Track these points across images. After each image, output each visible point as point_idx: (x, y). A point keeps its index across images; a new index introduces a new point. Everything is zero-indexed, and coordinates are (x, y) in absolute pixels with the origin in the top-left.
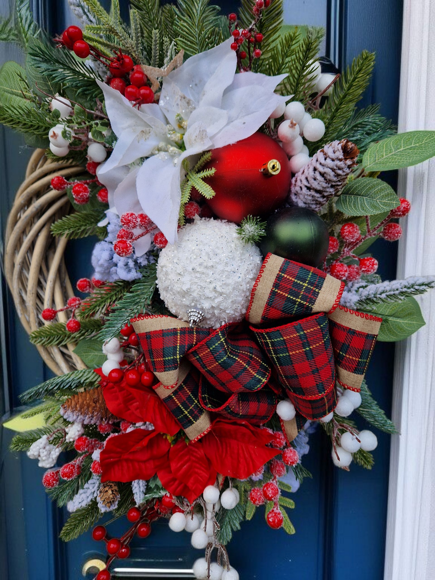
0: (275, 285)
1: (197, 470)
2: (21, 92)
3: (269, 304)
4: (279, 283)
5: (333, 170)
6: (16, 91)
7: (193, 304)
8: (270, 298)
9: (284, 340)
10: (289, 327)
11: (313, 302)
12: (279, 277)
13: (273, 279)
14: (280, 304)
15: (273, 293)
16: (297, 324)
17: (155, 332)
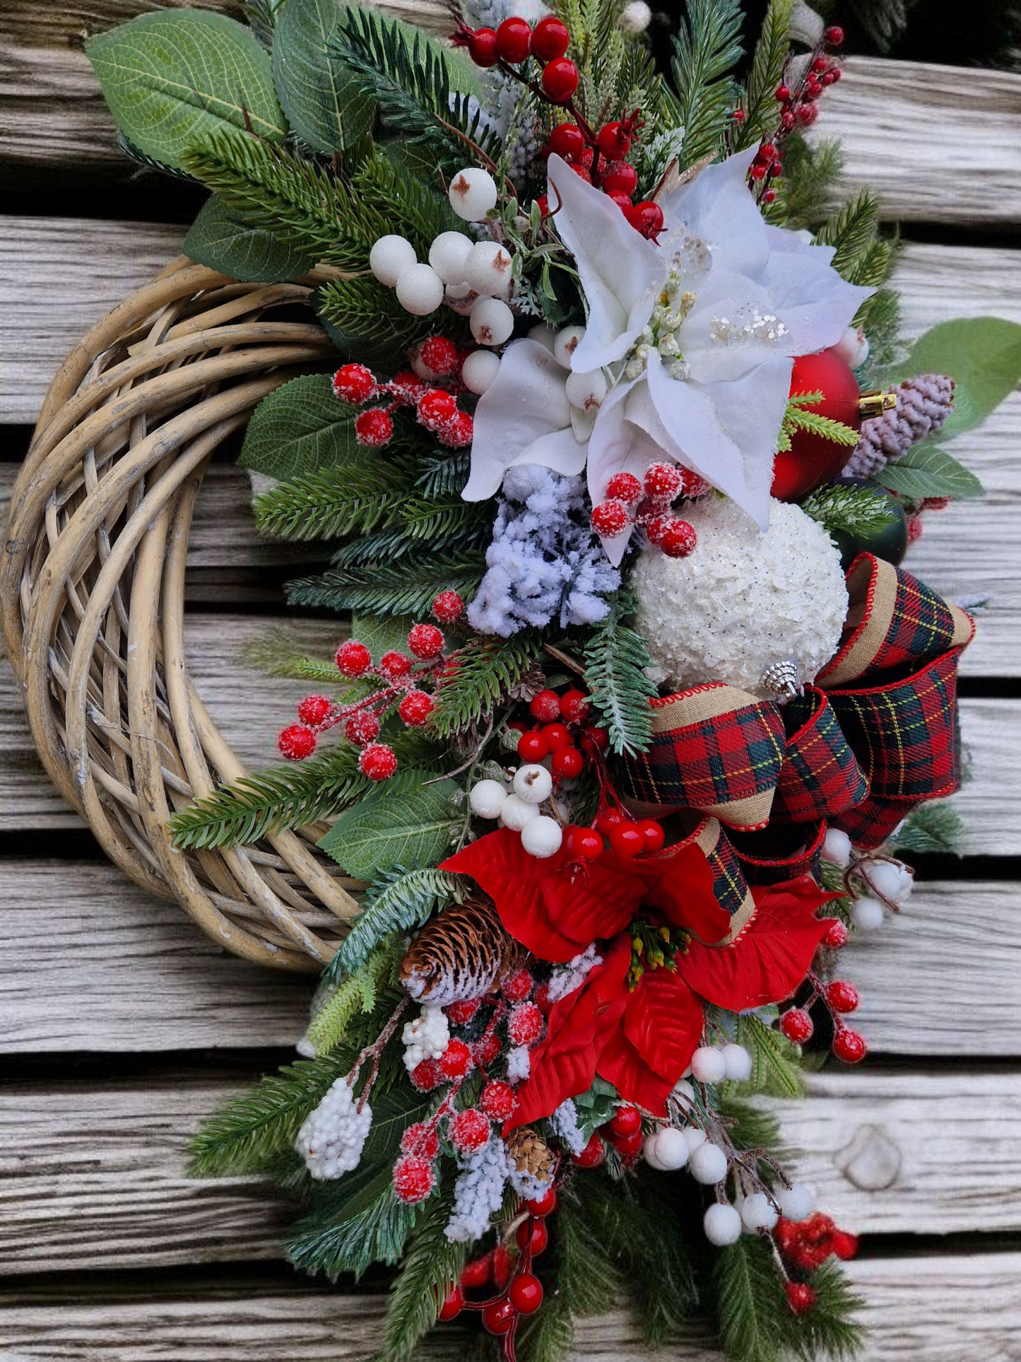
0: (899, 606)
1: (664, 1030)
2: (240, 110)
3: (889, 641)
4: (903, 601)
5: (932, 418)
6: (219, 101)
7: (791, 651)
8: (892, 630)
9: (919, 700)
10: (924, 676)
11: (951, 628)
12: (900, 593)
13: (892, 596)
14: (907, 639)
15: (896, 620)
16: (932, 667)
17: (722, 717)
